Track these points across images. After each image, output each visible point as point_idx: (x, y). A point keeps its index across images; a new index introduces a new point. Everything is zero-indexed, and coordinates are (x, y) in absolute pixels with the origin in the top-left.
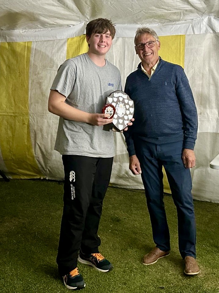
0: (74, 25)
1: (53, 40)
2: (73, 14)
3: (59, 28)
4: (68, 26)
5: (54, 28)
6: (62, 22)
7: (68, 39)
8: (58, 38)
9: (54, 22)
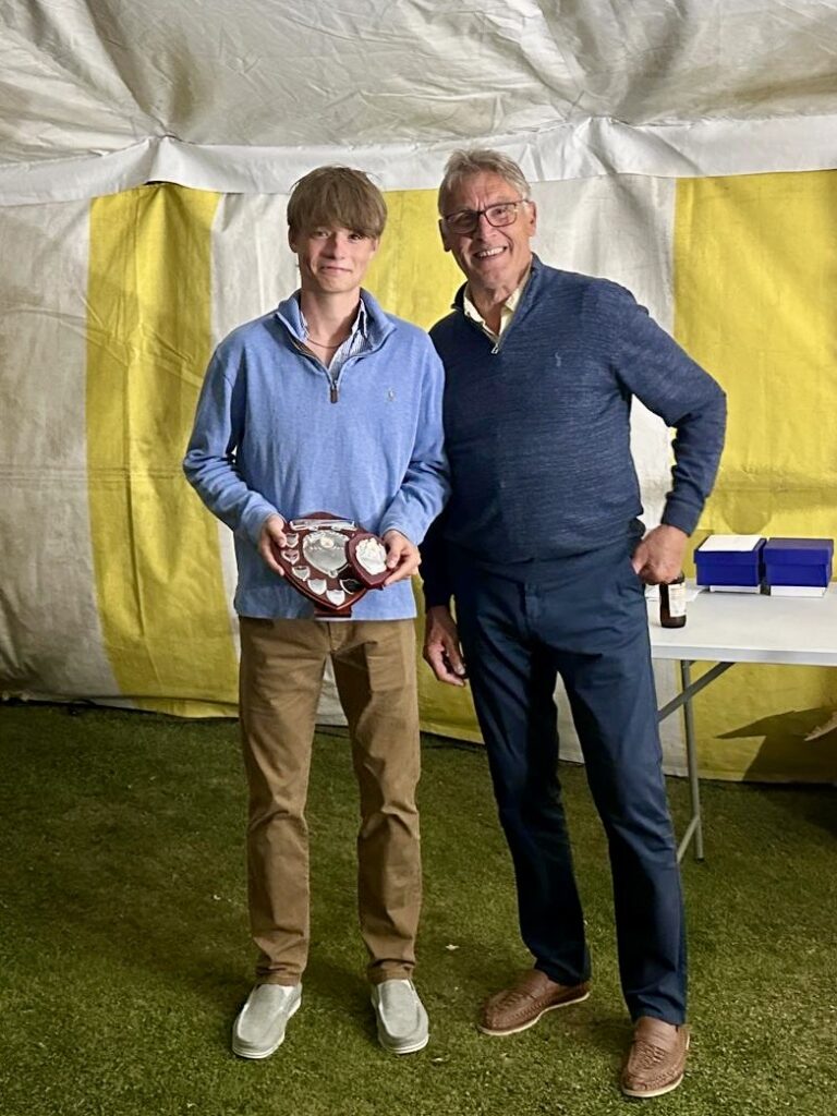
0: (111, 151)
1: (38, 204)
2: (109, 109)
3: (58, 160)
4: (92, 153)
5: (39, 162)
6: (69, 139)
7: (94, 199)
8: (58, 195)
9: (42, 140)
